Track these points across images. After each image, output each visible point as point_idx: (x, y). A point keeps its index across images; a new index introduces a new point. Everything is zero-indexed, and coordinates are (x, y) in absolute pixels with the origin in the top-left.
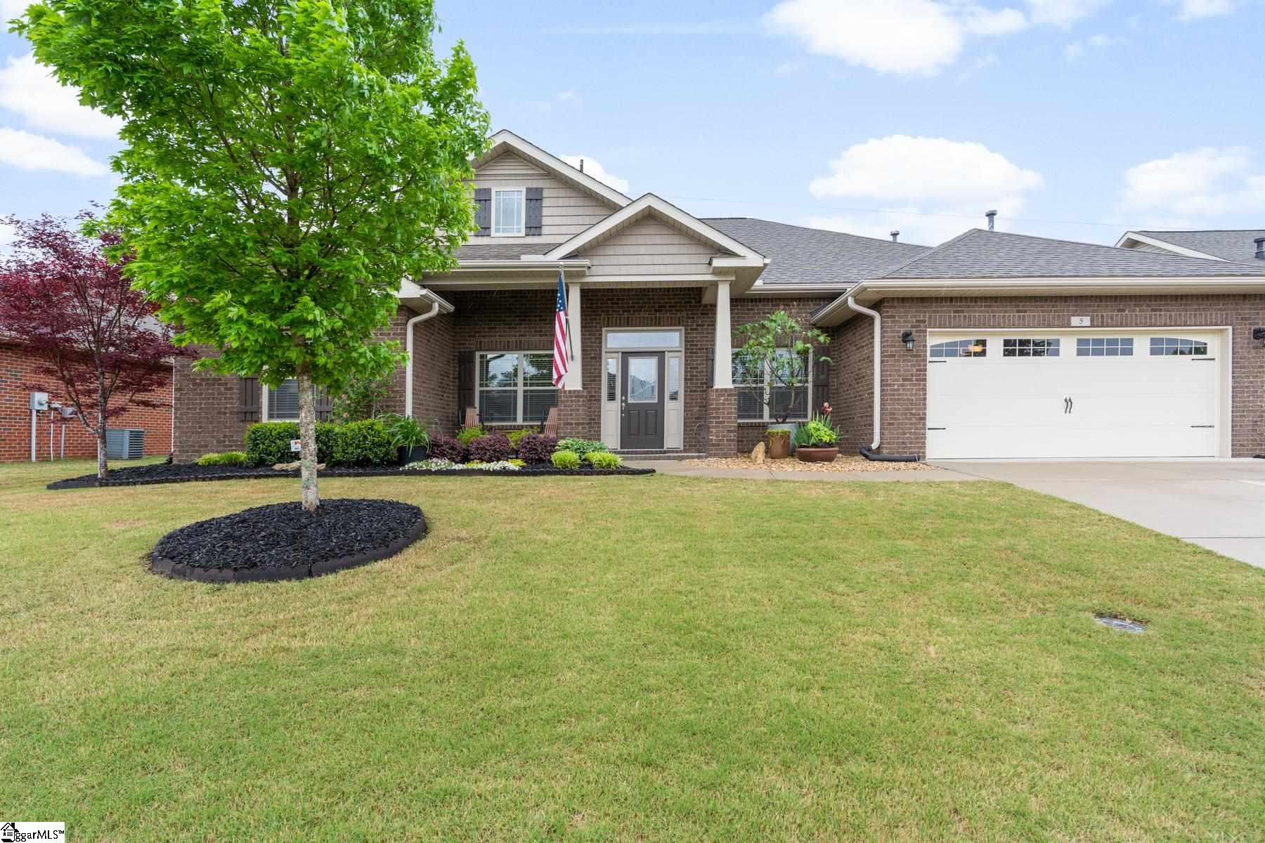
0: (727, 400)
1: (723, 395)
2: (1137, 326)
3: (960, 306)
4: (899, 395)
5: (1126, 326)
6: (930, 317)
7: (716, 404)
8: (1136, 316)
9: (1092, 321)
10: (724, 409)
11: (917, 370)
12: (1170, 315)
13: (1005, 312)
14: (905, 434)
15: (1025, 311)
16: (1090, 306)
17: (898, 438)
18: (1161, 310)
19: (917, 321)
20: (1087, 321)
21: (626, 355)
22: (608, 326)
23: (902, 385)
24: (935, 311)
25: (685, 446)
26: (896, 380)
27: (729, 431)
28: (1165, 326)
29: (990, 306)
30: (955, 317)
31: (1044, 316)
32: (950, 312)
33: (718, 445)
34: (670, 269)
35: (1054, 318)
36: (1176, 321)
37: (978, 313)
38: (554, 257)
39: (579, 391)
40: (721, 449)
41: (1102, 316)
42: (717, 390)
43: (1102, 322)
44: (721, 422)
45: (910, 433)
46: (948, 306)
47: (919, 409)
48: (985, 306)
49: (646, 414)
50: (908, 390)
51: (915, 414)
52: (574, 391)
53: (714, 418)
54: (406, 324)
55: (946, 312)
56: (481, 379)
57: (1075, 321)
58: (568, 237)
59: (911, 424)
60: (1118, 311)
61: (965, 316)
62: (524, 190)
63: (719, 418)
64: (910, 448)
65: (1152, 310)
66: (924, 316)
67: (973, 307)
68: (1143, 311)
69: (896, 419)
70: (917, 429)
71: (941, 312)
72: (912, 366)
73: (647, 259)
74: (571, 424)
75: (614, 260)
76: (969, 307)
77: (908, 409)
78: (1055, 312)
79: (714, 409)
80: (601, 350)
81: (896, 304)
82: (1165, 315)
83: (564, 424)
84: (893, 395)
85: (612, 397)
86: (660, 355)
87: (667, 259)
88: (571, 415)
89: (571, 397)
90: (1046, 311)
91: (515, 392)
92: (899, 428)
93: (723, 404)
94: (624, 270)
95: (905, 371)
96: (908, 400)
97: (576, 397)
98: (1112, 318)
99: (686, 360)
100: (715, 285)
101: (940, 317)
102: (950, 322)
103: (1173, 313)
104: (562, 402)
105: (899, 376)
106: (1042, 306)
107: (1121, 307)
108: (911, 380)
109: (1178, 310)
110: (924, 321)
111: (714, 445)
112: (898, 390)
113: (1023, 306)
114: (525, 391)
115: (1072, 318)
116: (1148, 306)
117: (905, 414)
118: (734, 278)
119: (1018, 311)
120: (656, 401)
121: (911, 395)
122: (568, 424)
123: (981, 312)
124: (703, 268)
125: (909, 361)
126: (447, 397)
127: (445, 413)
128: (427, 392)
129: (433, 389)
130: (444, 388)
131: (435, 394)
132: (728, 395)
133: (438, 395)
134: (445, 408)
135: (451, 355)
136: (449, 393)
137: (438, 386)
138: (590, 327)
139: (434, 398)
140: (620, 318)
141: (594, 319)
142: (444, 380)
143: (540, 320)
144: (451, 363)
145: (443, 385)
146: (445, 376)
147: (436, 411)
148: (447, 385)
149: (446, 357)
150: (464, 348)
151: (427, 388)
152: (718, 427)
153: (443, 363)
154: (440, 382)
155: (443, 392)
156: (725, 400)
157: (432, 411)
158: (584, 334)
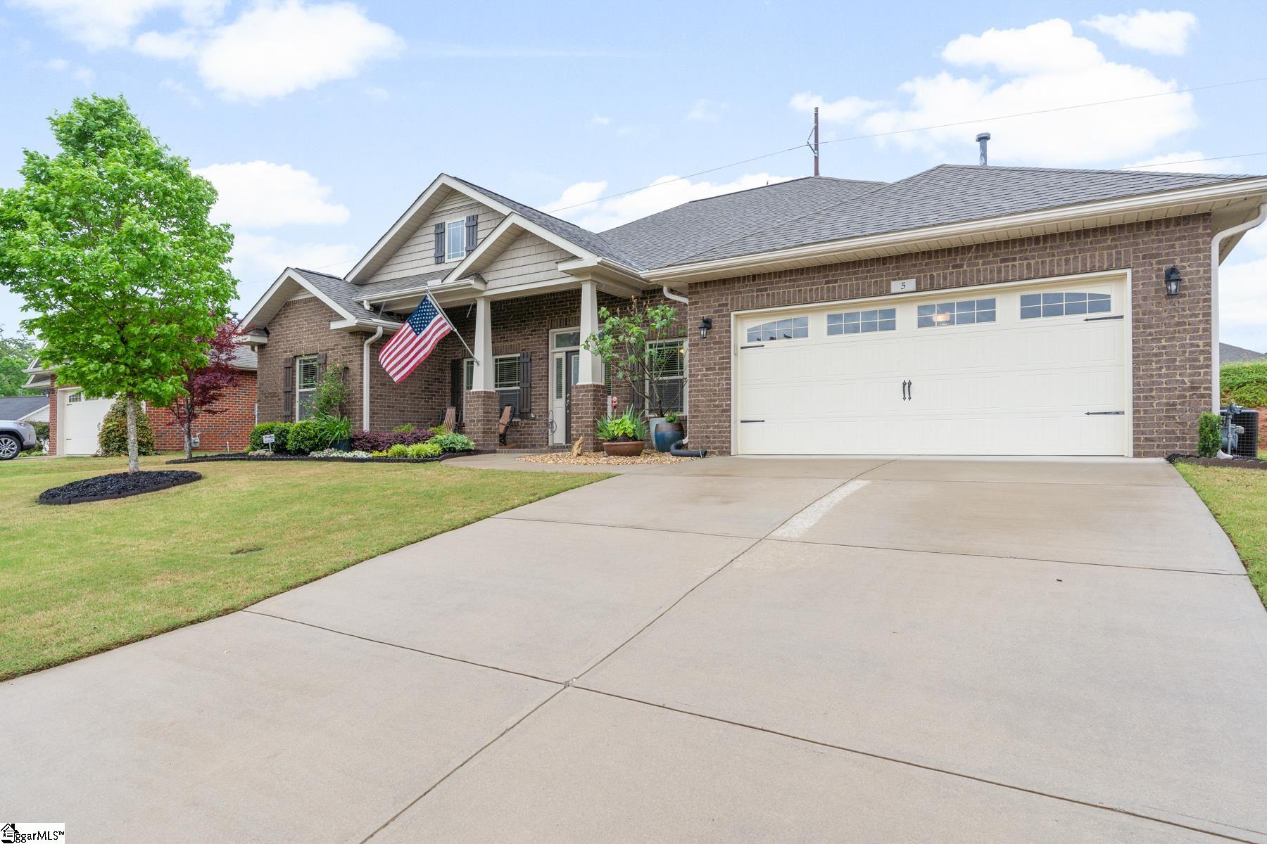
0: (585, 396)
1: (582, 392)
2: (980, 284)
3: (763, 284)
4: (703, 386)
5: (965, 285)
6: (732, 299)
7: (577, 400)
8: (979, 271)
9: (918, 284)
10: (582, 404)
11: (720, 358)
12: (1029, 264)
13: (813, 284)
14: (708, 427)
15: (836, 281)
16: (915, 266)
17: (702, 432)
18: (1014, 259)
19: (720, 305)
20: (911, 284)
21: (569, 354)
22: (552, 328)
23: (705, 375)
24: (737, 293)
26: (700, 370)
27: (586, 426)
28: (1021, 279)
29: (794, 280)
30: (758, 296)
31: (857, 284)
32: (753, 291)
35: (870, 286)
36: (1037, 270)
37: (782, 289)
38: (451, 280)
39: (488, 393)
41: (931, 277)
42: (580, 386)
43: (932, 284)
44: (580, 417)
45: (714, 427)
46: (751, 285)
47: (723, 400)
48: (790, 281)
50: (711, 380)
51: (717, 406)
52: (483, 393)
53: (575, 413)
54: (362, 346)
55: (748, 291)
56: (467, 383)
57: (896, 286)
58: (458, 263)
59: (714, 416)
60: (954, 267)
61: (768, 295)
62: (465, 219)
63: (578, 413)
64: (714, 442)
65: (1003, 261)
66: (726, 299)
67: (777, 282)
68: (989, 263)
69: (700, 412)
70: (720, 422)
71: (744, 292)
72: (715, 353)
74: (474, 421)
75: (503, 274)
76: (772, 283)
77: (711, 401)
78: (872, 277)
79: (574, 405)
81: (699, 289)
82: (1021, 265)
83: (470, 421)
84: (697, 386)
85: (559, 396)
88: (474, 413)
89: (474, 397)
90: (861, 278)
92: (703, 421)
93: (582, 400)
95: (708, 359)
96: (711, 390)
97: (477, 397)
98: (945, 278)
101: (743, 298)
102: (753, 303)
103: (1032, 262)
104: (468, 402)
105: (703, 365)
106: (855, 273)
107: (958, 262)
108: (715, 369)
109: (1039, 256)
110: (727, 305)
112: (701, 380)
113: (833, 276)
115: (893, 283)
116: (995, 256)
117: (709, 406)
119: (827, 282)
121: (714, 385)
122: (472, 421)
123: (785, 287)
125: (712, 348)
126: (438, 399)
127: (435, 413)
128: (401, 397)
129: (411, 394)
130: (432, 392)
131: (416, 398)
132: (586, 391)
133: (421, 398)
134: (435, 409)
135: (445, 363)
136: (441, 395)
137: (422, 391)
138: (538, 330)
139: (415, 401)
140: (560, 319)
141: (542, 323)
142: (432, 385)
143: (503, 327)
144: (445, 370)
145: (430, 390)
146: (435, 382)
147: (418, 412)
148: (439, 389)
149: (436, 366)
150: (455, 357)
151: (400, 393)
152: (578, 422)
153: (429, 371)
154: (425, 388)
155: (432, 395)
156: (582, 396)
157: (410, 411)
158: (535, 338)
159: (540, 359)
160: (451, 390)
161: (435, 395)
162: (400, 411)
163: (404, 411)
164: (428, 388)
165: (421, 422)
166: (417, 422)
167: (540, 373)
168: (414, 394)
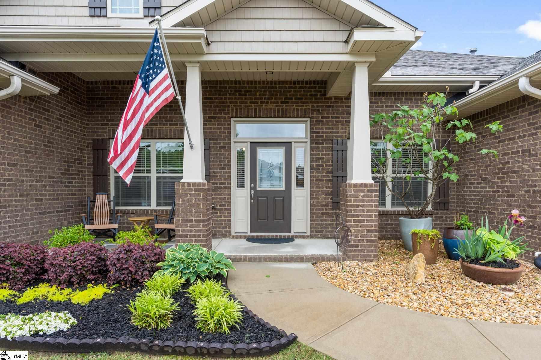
0: (367, 196)
1: (363, 191)
7: (355, 201)
10: (363, 206)
21: (254, 145)
22: (236, 117)
25: (311, 232)
27: (368, 231)
33: (357, 246)
34: (301, 47)
39: (199, 184)
40: (361, 251)
42: (355, 185)
44: (360, 221)
49: (274, 200)
52: (194, 184)
53: (353, 216)
63: (358, 216)
73: (276, 36)
74: (191, 221)
79: (351, 206)
80: (230, 140)
83: (183, 221)
85: (241, 185)
86: (287, 145)
87: (298, 36)
88: (191, 211)
89: (191, 190)
91: (149, 178)
93: (363, 201)
94: (247, 48)
97: (196, 190)
99: (312, 151)
100: (350, 68)
104: (180, 196)
111: (352, 246)
114: (158, 178)
118: (373, 59)
120: (283, 189)
122: (187, 221)
124: (340, 47)
126: (78, 183)
127: (76, 198)
128: (37, 181)
129: (50, 177)
130: (72, 174)
131: (56, 182)
132: (368, 191)
133: (61, 182)
134: (75, 194)
135: (84, 142)
136: (81, 179)
137: (62, 174)
138: (219, 117)
139: (53, 186)
140: (248, 109)
141: (224, 110)
142: (72, 167)
143: (170, 110)
144: (85, 150)
145: (70, 172)
146: (74, 163)
147: (58, 199)
148: (79, 171)
149: (75, 144)
150: (97, 136)
151: (37, 176)
152: (357, 226)
153: (69, 150)
154: (65, 170)
155: (72, 178)
156: (363, 196)
157: (50, 199)
158: (213, 125)
159: (220, 147)
160: (93, 172)
161: (75, 179)
162: (37, 200)
163: (42, 200)
164: (68, 170)
165: (61, 212)
166: (57, 212)
167: (222, 161)
168: (53, 178)
